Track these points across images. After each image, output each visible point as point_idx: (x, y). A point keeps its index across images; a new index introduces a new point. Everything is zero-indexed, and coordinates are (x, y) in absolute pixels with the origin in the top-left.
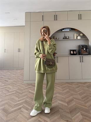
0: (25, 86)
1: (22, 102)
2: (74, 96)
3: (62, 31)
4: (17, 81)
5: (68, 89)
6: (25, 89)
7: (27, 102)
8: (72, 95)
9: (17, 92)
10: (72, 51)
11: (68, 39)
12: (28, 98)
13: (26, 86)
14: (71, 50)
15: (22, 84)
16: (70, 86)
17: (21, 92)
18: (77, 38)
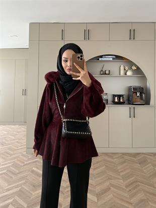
0: (26, 159)
1: (14, 193)
2: (113, 182)
3: (99, 60)
4: (16, 148)
5: (104, 167)
6: (26, 165)
7: (23, 192)
8: (109, 179)
9: (10, 171)
10: (116, 98)
11: (109, 74)
12: (27, 184)
13: (29, 159)
14: (114, 96)
15: (23, 155)
16: (110, 159)
17: (17, 171)
18: (126, 74)
